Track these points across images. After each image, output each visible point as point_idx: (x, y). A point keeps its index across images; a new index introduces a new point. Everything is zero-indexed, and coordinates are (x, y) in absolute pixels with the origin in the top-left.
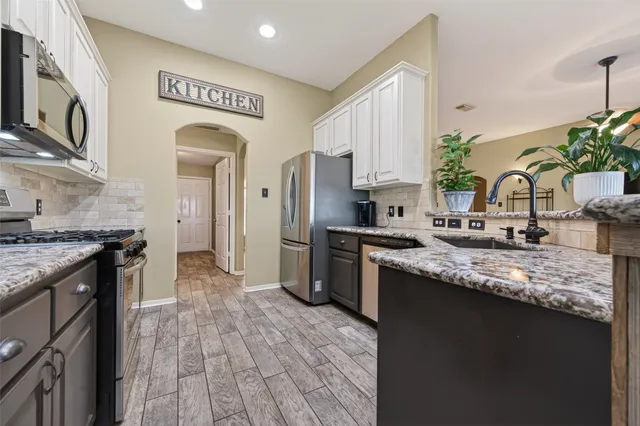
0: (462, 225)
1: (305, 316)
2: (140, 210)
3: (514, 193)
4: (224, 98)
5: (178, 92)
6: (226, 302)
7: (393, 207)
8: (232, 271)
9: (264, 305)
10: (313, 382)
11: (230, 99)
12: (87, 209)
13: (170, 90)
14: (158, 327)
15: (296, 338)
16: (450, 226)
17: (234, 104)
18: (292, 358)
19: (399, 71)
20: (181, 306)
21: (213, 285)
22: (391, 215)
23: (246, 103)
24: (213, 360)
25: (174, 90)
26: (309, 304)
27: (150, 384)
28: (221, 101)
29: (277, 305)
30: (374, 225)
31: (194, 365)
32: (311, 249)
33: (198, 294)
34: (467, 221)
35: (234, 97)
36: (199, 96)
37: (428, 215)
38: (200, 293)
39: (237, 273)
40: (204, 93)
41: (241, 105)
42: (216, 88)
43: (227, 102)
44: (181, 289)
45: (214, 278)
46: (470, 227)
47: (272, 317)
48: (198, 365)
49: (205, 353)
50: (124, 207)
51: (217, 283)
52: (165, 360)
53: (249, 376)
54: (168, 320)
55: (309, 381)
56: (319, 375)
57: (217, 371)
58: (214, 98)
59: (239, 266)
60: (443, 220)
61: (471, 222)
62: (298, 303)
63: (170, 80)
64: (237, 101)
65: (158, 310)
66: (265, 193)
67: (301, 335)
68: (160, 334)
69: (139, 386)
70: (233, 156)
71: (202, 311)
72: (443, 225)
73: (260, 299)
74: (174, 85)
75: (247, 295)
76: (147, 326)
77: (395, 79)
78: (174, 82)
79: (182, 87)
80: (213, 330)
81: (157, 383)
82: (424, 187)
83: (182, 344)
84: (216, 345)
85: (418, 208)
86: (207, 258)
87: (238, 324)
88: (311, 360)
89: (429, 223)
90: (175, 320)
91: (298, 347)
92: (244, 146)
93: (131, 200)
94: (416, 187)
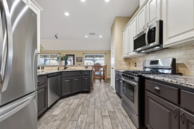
34: (41, 67)
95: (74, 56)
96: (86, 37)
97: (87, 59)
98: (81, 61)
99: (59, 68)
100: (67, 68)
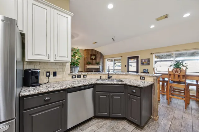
0: (81, 77)
7: (49, 72)
16: (78, 77)
22: (48, 76)
30: (36, 83)
34: (83, 76)
46: (84, 77)
60: (75, 76)
61: (84, 76)
85: (65, 72)
89: (70, 77)
94: (63, 64)
95: (137, 58)
96: (152, 27)
97: (163, 59)
98: (148, 64)
99: (101, 77)
100: (111, 77)
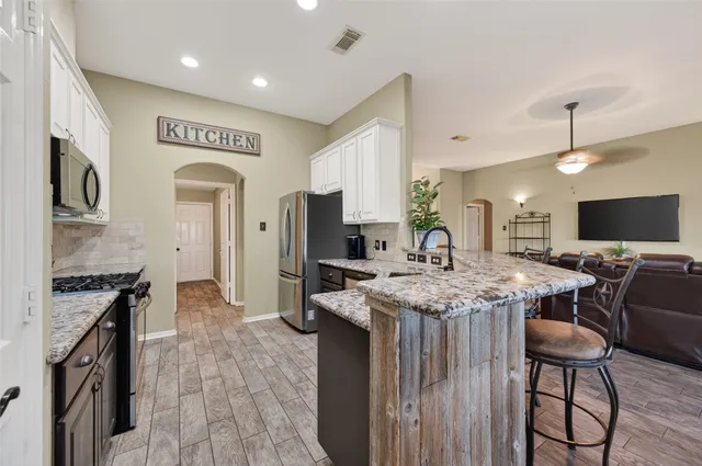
0: (427, 260)
1: (296, 343)
2: (141, 247)
3: (517, 217)
4: (221, 138)
5: (176, 135)
6: (225, 333)
7: (378, 241)
8: (233, 302)
9: (260, 335)
10: (291, 395)
11: (227, 139)
12: (91, 248)
13: (168, 134)
14: (160, 357)
15: (284, 362)
16: (419, 261)
17: (231, 143)
18: (278, 379)
19: (375, 125)
20: (180, 338)
21: (214, 317)
22: (377, 248)
23: (243, 141)
24: (209, 382)
25: (172, 133)
26: (303, 332)
27: (155, 402)
28: (218, 141)
29: (273, 334)
30: (363, 257)
31: (193, 386)
32: (304, 281)
33: (198, 326)
35: (231, 138)
36: (197, 138)
37: (404, 250)
38: (200, 325)
39: (238, 304)
40: (202, 135)
41: (238, 143)
42: (213, 129)
43: (225, 142)
44: (181, 322)
45: (214, 309)
46: (433, 262)
47: (266, 345)
48: (196, 387)
49: (203, 377)
50: (126, 246)
51: (216, 314)
52: (167, 383)
53: (238, 393)
54: (169, 350)
55: (288, 394)
56: (297, 390)
57: (213, 389)
58: (211, 139)
59: (240, 297)
60: (415, 255)
61: (432, 258)
62: (293, 332)
63: (168, 125)
64: (235, 140)
65: (160, 341)
66: (263, 227)
67: (290, 360)
68: (162, 363)
69: (146, 404)
70: (232, 187)
71: (202, 342)
72: (414, 260)
73: (258, 329)
74: (173, 130)
75: (245, 326)
76: (150, 357)
77: (372, 130)
78: (172, 126)
79: (180, 131)
80: (210, 357)
81: (161, 401)
82: (401, 225)
83: (182, 370)
84: (213, 370)
85: (397, 244)
86: (208, 288)
87: (234, 352)
88: (294, 379)
89: (404, 258)
90: (175, 350)
91: (284, 370)
92: (242, 181)
93: (132, 239)
